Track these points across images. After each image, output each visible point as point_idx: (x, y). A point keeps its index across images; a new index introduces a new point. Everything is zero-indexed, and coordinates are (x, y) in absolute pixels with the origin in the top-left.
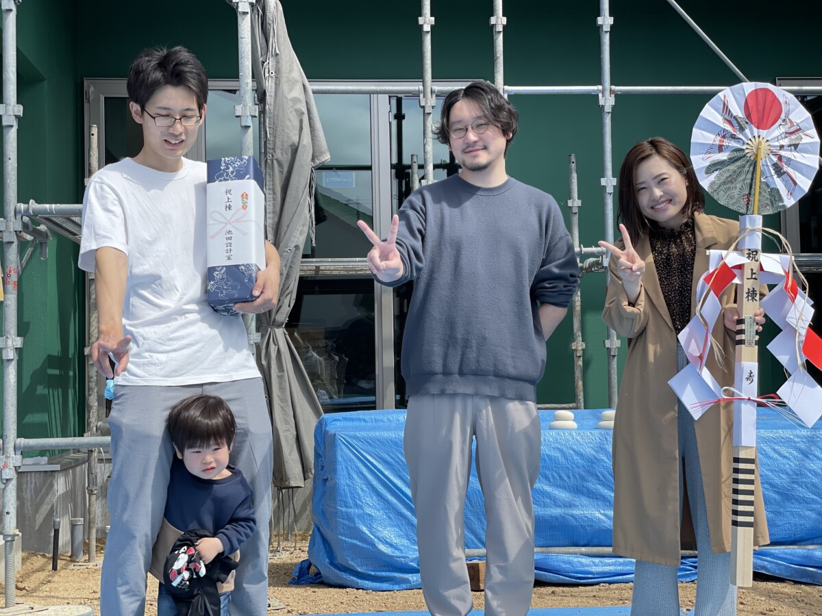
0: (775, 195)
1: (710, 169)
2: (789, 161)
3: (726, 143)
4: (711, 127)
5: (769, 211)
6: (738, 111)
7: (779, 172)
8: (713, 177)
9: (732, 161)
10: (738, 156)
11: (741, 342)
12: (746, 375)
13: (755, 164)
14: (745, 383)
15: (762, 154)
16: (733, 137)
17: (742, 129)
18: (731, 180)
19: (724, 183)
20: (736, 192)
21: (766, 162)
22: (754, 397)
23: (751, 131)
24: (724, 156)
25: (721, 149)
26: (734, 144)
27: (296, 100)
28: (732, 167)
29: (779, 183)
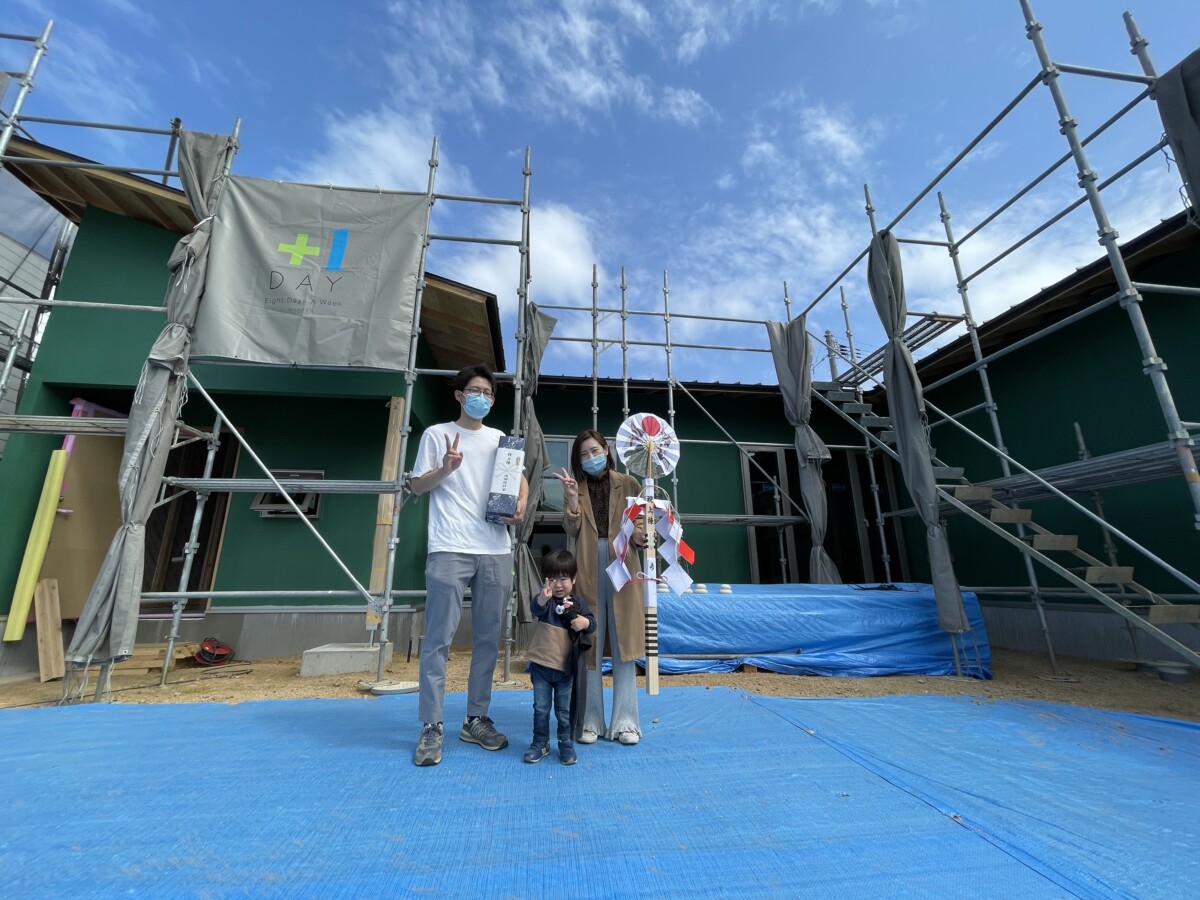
0: (659, 468)
1: (626, 455)
2: (665, 452)
3: (634, 441)
4: (626, 433)
5: (657, 477)
6: (639, 427)
7: (661, 458)
8: (628, 459)
9: (637, 451)
10: (640, 449)
11: (647, 547)
12: (650, 565)
13: (649, 452)
14: (649, 570)
15: (652, 448)
16: (637, 439)
17: (641, 435)
18: (637, 460)
19: (634, 462)
20: (639, 467)
21: (654, 452)
22: (655, 578)
23: (646, 437)
24: (633, 448)
25: (631, 444)
26: (638, 443)
27: (537, 440)
28: (637, 454)
29: (661, 463)
